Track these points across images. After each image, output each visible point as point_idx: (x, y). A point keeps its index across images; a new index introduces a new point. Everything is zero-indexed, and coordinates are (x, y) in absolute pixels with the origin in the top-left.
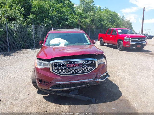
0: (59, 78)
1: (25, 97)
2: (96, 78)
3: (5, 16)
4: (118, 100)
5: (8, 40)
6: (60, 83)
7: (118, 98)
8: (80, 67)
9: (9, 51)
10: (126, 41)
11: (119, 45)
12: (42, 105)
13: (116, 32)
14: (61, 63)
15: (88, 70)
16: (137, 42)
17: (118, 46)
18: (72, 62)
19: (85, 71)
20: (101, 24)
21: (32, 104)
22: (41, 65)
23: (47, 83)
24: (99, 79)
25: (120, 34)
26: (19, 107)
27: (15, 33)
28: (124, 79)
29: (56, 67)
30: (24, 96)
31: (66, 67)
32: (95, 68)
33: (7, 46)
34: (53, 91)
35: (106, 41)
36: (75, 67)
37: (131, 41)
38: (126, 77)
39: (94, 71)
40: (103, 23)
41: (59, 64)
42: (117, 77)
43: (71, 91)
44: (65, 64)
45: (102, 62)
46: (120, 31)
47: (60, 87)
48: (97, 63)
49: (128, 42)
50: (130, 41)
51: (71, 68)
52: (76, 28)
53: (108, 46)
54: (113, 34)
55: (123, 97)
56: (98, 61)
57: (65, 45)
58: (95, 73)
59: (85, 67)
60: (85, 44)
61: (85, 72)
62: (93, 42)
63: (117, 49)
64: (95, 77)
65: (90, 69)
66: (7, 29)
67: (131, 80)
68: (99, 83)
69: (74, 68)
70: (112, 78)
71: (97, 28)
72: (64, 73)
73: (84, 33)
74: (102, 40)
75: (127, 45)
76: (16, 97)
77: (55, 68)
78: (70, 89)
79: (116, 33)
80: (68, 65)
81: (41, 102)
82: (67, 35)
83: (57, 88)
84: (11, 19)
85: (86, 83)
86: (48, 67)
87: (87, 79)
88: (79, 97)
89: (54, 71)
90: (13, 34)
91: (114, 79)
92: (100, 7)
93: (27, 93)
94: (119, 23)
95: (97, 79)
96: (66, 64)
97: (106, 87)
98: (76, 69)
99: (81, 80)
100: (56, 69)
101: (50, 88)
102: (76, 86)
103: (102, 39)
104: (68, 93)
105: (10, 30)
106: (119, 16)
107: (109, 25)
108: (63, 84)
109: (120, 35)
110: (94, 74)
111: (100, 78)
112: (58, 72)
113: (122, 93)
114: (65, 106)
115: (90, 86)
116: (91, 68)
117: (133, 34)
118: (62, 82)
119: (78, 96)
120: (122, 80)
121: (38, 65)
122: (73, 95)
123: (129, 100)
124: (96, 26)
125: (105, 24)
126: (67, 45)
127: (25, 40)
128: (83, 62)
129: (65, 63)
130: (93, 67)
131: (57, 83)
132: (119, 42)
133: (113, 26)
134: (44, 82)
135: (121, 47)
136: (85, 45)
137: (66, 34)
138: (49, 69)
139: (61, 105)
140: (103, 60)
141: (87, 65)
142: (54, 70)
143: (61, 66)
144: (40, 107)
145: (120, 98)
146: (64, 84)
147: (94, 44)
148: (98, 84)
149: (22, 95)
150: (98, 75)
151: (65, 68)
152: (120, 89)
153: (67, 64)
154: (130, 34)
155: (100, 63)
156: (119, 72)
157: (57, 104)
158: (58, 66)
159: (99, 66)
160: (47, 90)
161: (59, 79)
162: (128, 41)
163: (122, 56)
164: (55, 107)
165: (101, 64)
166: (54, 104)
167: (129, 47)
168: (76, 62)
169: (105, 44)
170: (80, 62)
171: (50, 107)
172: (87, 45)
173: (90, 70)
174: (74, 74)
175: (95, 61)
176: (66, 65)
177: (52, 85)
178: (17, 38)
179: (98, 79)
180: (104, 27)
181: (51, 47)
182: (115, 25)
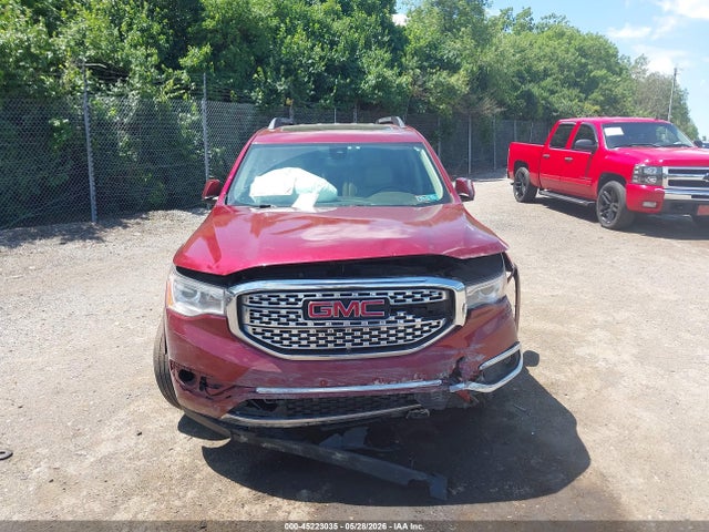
0: (270, 367)
1: (123, 445)
2: (456, 376)
3: (81, 61)
4: (564, 493)
5: (91, 169)
6: (273, 390)
7: (569, 483)
8: (374, 320)
9: (94, 217)
10: (643, 182)
11: (604, 204)
12: (190, 494)
13: (593, 139)
14: (283, 296)
15: (418, 333)
16: (700, 191)
17: (599, 208)
18: (337, 295)
19: (401, 338)
20: (529, 96)
21: (143, 487)
22: (193, 300)
23: (216, 387)
24: (473, 380)
25: (616, 149)
26: (85, 493)
27: (124, 138)
28: (611, 377)
29: (257, 315)
30: (118, 438)
31: (306, 318)
32: (453, 326)
33: (89, 194)
34: (246, 429)
35: (546, 180)
36: (351, 318)
37: (671, 183)
38: (620, 368)
39: (445, 343)
40: (536, 90)
41: (274, 300)
42: (576, 368)
43: (329, 434)
44: (300, 304)
45: (493, 296)
46: (618, 131)
47: (277, 409)
48: (461, 299)
49: (653, 186)
50: (665, 183)
51: (328, 324)
52: (389, 119)
53: (553, 204)
54: (581, 147)
55: (593, 479)
56: (470, 289)
57: (318, 204)
58: (452, 352)
59: (402, 321)
60: (421, 198)
61: (401, 342)
62: (461, 187)
63: (594, 219)
64: (449, 372)
65: (426, 328)
66: (87, 119)
67: (647, 387)
68: (472, 402)
69: (347, 323)
70: (548, 374)
71: (504, 115)
72: (295, 346)
73: (420, 145)
74: (523, 175)
75: (646, 204)
76: (80, 440)
77: (252, 319)
78: (324, 424)
79: (594, 142)
80: (317, 309)
81: (187, 477)
82: (333, 153)
83: (262, 417)
84: (108, 72)
85: (407, 398)
86: (222, 312)
87: (411, 379)
88: (365, 463)
89: (251, 332)
90: (114, 144)
91: (561, 377)
92: (527, 13)
93: (133, 430)
94: (618, 91)
95: (459, 382)
96: (306, 302)
97: (511, 415)
98: (357, 327)
99: (376, 382)
100: (257, 322)
101: (231, 412)
102: (354, 412)
103: (524, 169)
104: (314, 443)
105: (102, 125)
106: (620, 55)
107: (564, 100)
108: (289, 397)
109: (613, 154)
110: (449, 357)
111: (478, 377)
112: (269, 341)
113: (591, 453)
114: (298, 503)
115: (427, 411)
116: (434, 323)
117: (680, 146)
118: (286, 390)
119: (363, 459)
120: (597, 384)
121: (177, 300)
122: (339, 456)
123: (624, 499)
124: (501, 103)
125: (545, 94)
126: (334, 201)
127: (165, 170)
128: (391, 293)
129: (301, 295)
130: (442, 322)
131: (259, 390)
132: (607, 185)
133: (587, 105)
134: (204, 384)
135: (615, 213)
136: (418, 206)
137: (330, 150)
138: (224, 321)
139: (278, 499)
140: (501, 286)
141: (409, 309)
142: (250, 330)
143: (283, 312)
144: (177, 503)
145: (575, 483)
146: (294, 397)
147: (465, 199)
148: (466, 405)
149: (108, 432)
150: (469, 359)
151: (301, 320)
152: (585, 434)
153: (309, 301)
154: (665, 149)
155: (481, 299)
156: (589, 343)
157: (260, 494)
158: (266, 312)
159: (474, 314)
160: (216, 421)
161: (271, 375)
162: (653, 180)
163: (614, 259)
164: (246, 508)
165: (483, 305)
166: (244, 491)
167: (660, 213)
168: (355, 295)
169: (538, 196)
170: (373, 294)
171: (223, 506)
172: (429, 204)
173: (425, 335)
174: (344, 351)
175: (451, 294)
176: (304, 308)
177: (240, 399)
178: (129, 159)
179: (465, 382)
180: (540, 111)
181: (254, 210)
182: (596, 102)
